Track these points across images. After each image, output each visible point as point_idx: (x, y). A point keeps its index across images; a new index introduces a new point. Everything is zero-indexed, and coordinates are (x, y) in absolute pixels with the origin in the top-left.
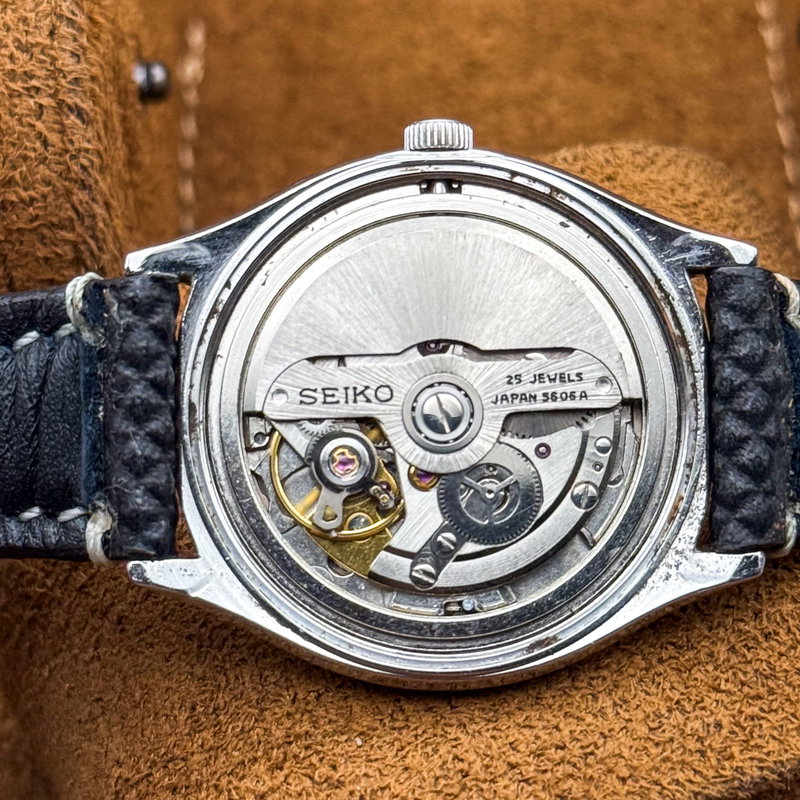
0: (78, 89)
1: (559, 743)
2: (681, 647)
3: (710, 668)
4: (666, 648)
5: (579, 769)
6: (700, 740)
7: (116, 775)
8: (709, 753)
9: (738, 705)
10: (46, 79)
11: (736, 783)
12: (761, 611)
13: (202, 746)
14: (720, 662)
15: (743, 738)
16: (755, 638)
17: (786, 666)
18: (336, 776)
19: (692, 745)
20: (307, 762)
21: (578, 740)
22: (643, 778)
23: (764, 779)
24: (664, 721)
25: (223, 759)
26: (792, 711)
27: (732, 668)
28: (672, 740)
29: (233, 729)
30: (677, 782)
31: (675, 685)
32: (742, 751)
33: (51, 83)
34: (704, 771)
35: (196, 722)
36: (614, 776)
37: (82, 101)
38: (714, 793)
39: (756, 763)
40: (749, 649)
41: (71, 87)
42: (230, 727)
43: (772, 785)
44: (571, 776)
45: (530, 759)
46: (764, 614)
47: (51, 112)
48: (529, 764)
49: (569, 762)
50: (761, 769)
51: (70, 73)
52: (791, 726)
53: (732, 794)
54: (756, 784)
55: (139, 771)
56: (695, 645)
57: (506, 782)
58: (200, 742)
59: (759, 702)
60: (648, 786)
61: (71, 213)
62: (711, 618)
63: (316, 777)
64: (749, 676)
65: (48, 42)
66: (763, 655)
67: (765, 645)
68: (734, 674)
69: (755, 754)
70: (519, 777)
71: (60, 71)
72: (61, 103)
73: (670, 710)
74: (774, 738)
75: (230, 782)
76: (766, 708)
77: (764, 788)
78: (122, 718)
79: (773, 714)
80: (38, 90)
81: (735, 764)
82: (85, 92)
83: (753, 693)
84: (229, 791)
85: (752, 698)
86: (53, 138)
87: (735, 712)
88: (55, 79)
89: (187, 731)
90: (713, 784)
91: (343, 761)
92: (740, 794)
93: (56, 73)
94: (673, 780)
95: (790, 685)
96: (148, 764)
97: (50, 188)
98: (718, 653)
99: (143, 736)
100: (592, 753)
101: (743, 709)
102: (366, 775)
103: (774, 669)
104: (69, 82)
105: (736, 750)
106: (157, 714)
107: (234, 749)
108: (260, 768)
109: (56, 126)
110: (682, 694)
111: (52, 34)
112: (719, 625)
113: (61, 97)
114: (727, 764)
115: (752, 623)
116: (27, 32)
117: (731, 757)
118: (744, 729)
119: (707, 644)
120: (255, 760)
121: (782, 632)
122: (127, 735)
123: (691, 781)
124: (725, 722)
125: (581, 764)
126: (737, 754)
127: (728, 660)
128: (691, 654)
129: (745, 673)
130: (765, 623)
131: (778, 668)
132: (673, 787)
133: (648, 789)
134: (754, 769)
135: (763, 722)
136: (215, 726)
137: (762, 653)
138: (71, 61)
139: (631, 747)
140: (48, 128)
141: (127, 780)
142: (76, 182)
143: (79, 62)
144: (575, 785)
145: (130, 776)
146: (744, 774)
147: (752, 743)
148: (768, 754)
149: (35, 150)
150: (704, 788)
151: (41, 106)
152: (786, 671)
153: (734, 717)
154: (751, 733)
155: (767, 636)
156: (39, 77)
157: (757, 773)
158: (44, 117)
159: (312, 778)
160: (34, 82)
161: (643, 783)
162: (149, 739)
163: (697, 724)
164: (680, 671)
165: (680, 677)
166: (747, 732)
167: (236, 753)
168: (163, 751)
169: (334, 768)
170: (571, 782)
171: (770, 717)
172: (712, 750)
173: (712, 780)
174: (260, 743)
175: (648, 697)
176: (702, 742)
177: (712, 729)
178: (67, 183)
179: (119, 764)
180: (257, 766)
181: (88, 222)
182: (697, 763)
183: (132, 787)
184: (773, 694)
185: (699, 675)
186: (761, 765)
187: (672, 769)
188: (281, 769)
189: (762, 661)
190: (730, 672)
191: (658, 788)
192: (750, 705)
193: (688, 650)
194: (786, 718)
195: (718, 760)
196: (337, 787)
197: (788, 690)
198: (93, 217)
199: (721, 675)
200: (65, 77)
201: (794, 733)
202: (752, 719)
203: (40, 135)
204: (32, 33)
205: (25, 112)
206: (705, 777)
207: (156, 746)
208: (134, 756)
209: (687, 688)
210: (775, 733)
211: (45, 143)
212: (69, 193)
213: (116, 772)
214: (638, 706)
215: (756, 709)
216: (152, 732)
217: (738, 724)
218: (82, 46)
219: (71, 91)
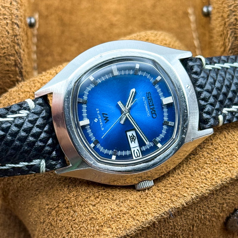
0: (18, 19)
1: (169, 183)
2: (195, 155)
3: (203, 158)
4: (191, 155)
5: (176, 188)
6: (205, 176)
7: (47, 208)
8: (208, 179)
9: (212, 167)
10: (9, 16)
11: (216, 186)
12: (213, 143)
13: (73, 195)
14: (205, 157)
15: (216, 174)
16: (213, 150)
17: (222, 155)
18: (114, 198)
19: (203, 178)
20: (105, 195)
21: (174, 181)
22: (193, 187)
23: (223, 184)
24: (195, 173)
25: (80, 198)
26: (226, 166)
27: (209, 158)
28: (198, 177)
29: (82, 190)
30: (201, 187)
31: (196, 164)
32: (216, 177)
33: (10, 17)
34: (208, 183)
35: (70, 190)
36: (185, 188)
37: (19, 22)
38: (211, 189)
39: (220, 180)
40: (212, 152)
41: (16, 18)
42: (81, 189)
43: (224, 185)
44: (174, 190)
45: (163, 188)
46: (214, 143)
47: (10, 24)
48: (163, 189)
49: (173, 187)
50: (222, 181)
51: (16, 14)
52: (227, 170)
53: (215, 188)
54: (220, 185)
55: (54, 205)
56: (198, 153)
57: (158, 194)
58: (72, 194)
59: (217, 165)
60: (194, 189)
61: (14, 52)
62: (200, 146)
63: (109, 199)
64: (213, 159)
65: (10, 6)
66: (216, 154)
67: (216, 151)
68: (210, 159)
69: (219, 178)
70: (161, 192)
71: (13, 14)
72: (13, 22)
73: (196, 170)
74: (223, 173)
75: (84, 203)
76: (220, 166)
77: (223, 186)
78: (46, 193)
79: (221, 167)
80: (7, 18)
81: (215, 181)
82: (19, 19)
83: (215, 163)
84: (85, 205)
85: (215, 164)
86: (11, 32)
87: (212, 168)
88: (12, 16)
89: (68, 193)
90: (211, 186)
91: (115, 194)
92: (217, 188)
93: (11, 14)
94: (200, 187)
95: (224, 160)
96: (57, 203)
97: (9, 45)
98: (205, 154)
99: (54, 196)
100: (178, 184)
101: (214, 167)
102: (122, 197)
103: (219, 156)
104: (15, 17)
105: (214, 177)
106: (57, 190)
107: (83, 195)
108: (92, 198)
109: (11, 28)
110: (198, 166)
111: (11, 4)
112: (203, 148)
113: (13, 20)
114: (213, 181)
115: (211, 146)
116: (4, 3)
117: (214, 179)
118: (215, 172)
119: (201, 153)
120: (90, 197)
121: (219, 147)
122: (49, 197)
123: (205, 186)
124: (210, 171)
125: (176, 186)
126: (215, 178)
127: (208, 156)
128: (198, 156)
129: (212, 158)
130: (214, 145)
131: (220, 156)
132: (201, 188)
133: (194, 190)
134: (220, 181)
135: (219, 170)
136: (76, 190)
137: (215, 153)
138: (16, 11)
139: (188, 181)
140: (9, 29)
141: (51, 208)
142: (16, 43)
143: (18, 11)
144: (176, 191)
145: (52, 207)
146: (217, 183)
147: (218, 175)
148: (222, 177)
149: (5, 35)
150: (208, 188)
151: (7, 23)
152: (223, 157)
153: (212, 170)
154: (217, 172)
155: (216, 149)
156: (7, 15)
157: (220, 182)
158: (8, 26)
159: (108, 199)
160: (6, 17)
161: (193, 188)
162: (56, 196)
163: (203, 172)
164: (196, 160)
165: (196, 162)
166: (216, 173)
167: (84, 196)
168: (61, 199)
169: (113, 196)
170: (174, 191)
171: (221, 168)
172: (209, 178)
173: (210, 186)
174: (90, 192)
175: (189, 168)
176: (206, 177)
177: (207, 173)
178: (14, 44)
179: (47, 205)
180: (91, 198)
181: (19, 54)
182: (205, 182)
183: (53, 210)
184: (220, 162)
185: (201, 161)
186: (221, 180)
187: (199, 184)
188: (98, 198)
189: (216, 155)
190: (209, 159)
191: (197, 189)
192: (215, 166)
193: (196, 155)
194: (225, 168)
195: (210, 180)
196: (115, 200)
197: (224, 161)
198: (20, 53)
199: (207, 160)
200: (14, 15)
201: (228, 171)
202: (217, 169)
203: (7, 31)
204: (6, 3)
205: (3, 24)
206: (208, 185)
207: (59, 198)
208: (52, 202)
209: (199, 164)
210: (223, 172)
211: (8, 33)
212: (14, 46)
213: (47, 207)
214: (187, 171)
215: (217, 167)
216: (57, 195)
217: (213, 171)
218: (19, 7)
219: (16, 19)
